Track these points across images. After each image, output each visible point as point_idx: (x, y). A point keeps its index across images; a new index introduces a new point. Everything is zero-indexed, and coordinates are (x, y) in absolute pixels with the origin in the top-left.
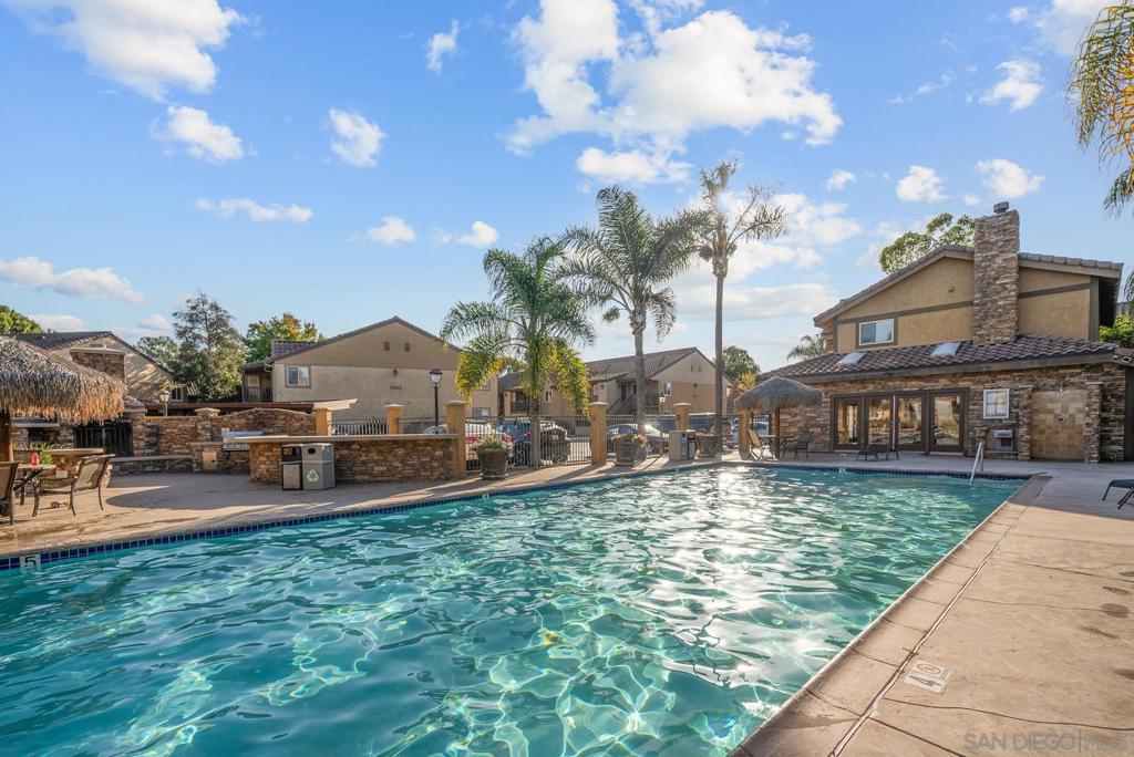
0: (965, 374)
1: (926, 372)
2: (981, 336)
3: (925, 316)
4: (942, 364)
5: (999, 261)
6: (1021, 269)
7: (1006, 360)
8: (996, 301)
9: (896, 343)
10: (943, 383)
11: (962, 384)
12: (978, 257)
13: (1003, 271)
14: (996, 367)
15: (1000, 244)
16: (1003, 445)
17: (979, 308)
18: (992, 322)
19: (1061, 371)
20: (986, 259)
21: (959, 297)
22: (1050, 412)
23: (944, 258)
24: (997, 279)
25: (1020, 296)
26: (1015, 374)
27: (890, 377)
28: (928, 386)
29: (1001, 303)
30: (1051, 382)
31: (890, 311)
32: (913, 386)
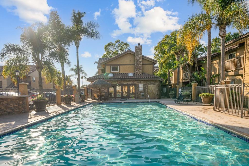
0: (135, 81)
1: (129, 80)
2: (136, 72)
3: (125, 66)
4: (131, 78)
5: (139, 56)
6: (143, 58)
7: (143, 78)
8: (139, 65)
9: (119, 72)
10: (131, 82)
11: (135, 83)
12: (136, 54)
13: (140, 58)
14: (141, 79)
15: (139, 52)
16: (142, 96)
17: (135, 65)
18: (138, 69)
19: (151, 81)
20: (137, 55)
21: (132, 63)
22: (149, 89)
23: (129, 53)
24: (139, 60)
25: (143, 64)
26: (144, 81)
27: (121, 80)
28: (129, 83)
29: (140, 65)
30: (149, 83)
31: (118, 64)
32: (126, 83)
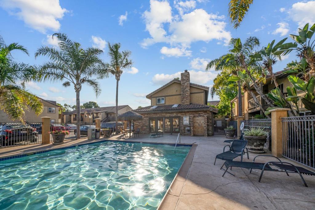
0: (179, 112)
1: (171, 111)
2: (183, 103)
3: (171, 97)
4: (174, 109)
5: (186, 84)
6: (191, 87)
7: (188, 109)
8: (185, 94)
9: (165, 104)
10: (174, 115)
11: (179, 115)
12: (182, 83)
13: (187, 87)
14: (186, 111)
15: (186, 80)
16: (188, 132)
17: (182, 96)
18: (185, 99)
19: (199, 112)
20: (183, 83)
21: (178, 93)
22: (197, 123)
23: (175, 82)
24: (186, 88)
25: (191, 93)
26: (190, 113)
27: (162, 113)
28: (171, 115)
29: (187, 95)
30: (197, 115)
31: (164, 95)
32: (168, 115)
